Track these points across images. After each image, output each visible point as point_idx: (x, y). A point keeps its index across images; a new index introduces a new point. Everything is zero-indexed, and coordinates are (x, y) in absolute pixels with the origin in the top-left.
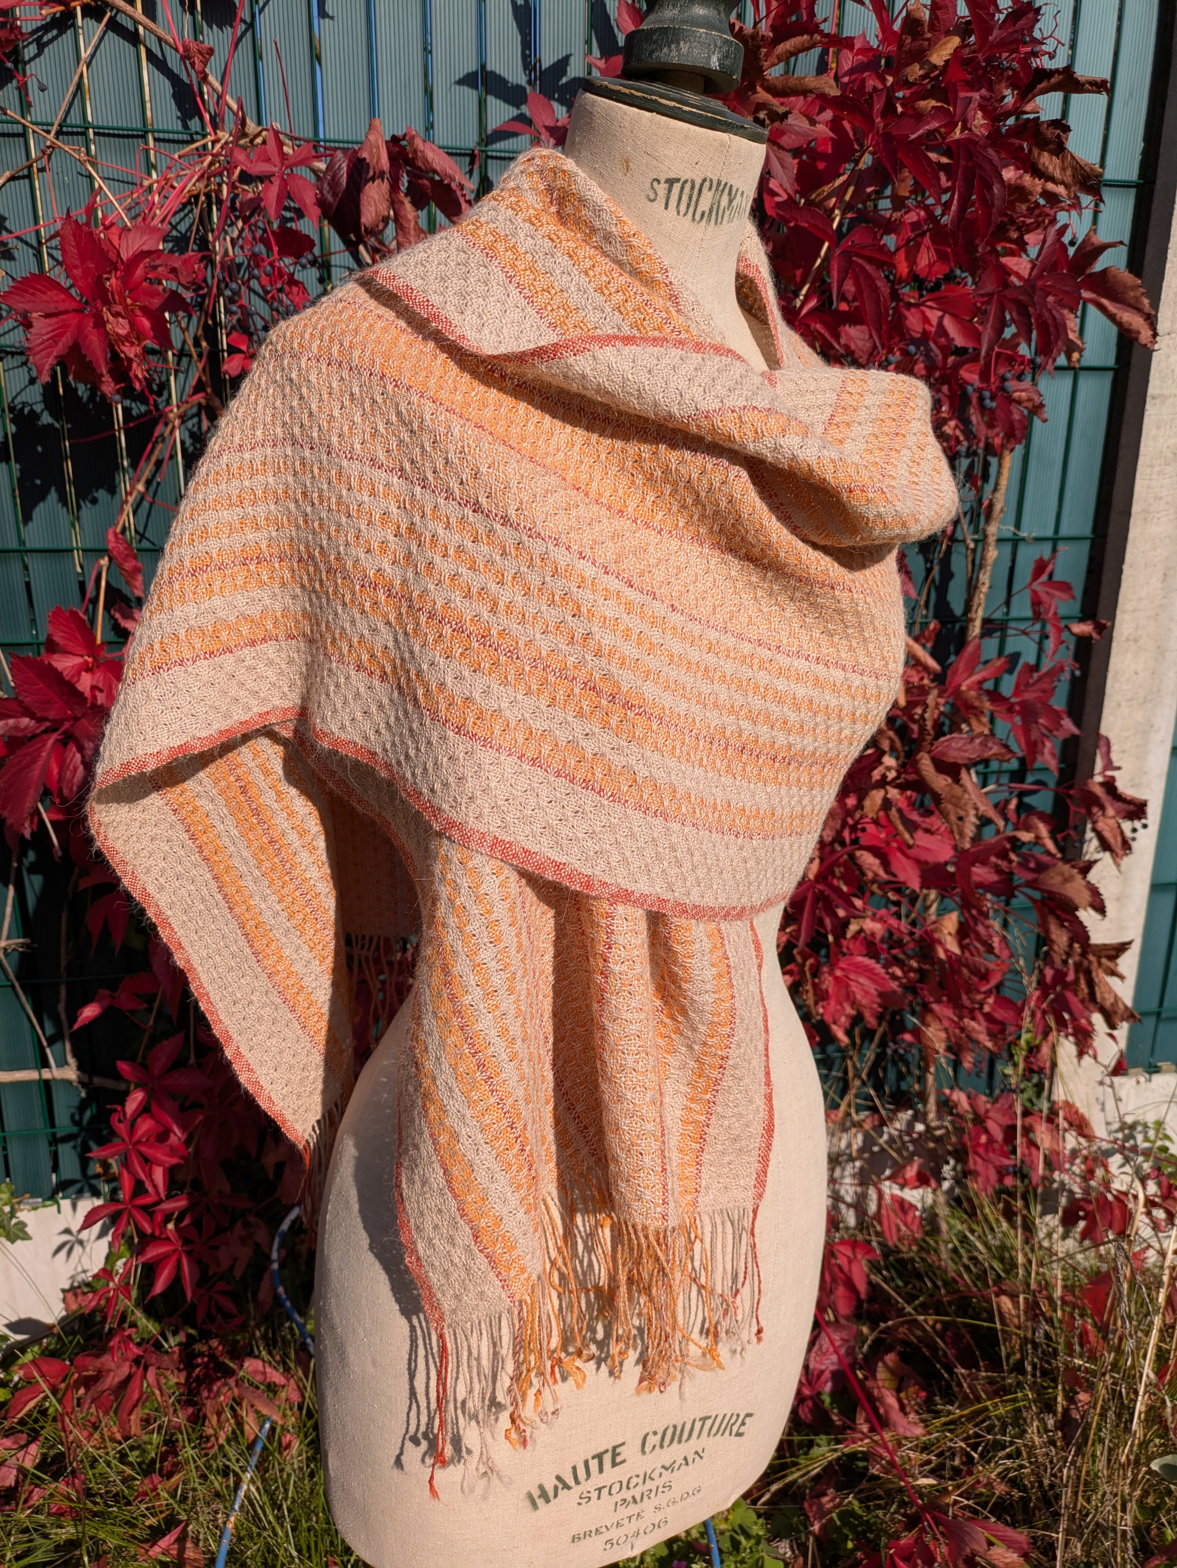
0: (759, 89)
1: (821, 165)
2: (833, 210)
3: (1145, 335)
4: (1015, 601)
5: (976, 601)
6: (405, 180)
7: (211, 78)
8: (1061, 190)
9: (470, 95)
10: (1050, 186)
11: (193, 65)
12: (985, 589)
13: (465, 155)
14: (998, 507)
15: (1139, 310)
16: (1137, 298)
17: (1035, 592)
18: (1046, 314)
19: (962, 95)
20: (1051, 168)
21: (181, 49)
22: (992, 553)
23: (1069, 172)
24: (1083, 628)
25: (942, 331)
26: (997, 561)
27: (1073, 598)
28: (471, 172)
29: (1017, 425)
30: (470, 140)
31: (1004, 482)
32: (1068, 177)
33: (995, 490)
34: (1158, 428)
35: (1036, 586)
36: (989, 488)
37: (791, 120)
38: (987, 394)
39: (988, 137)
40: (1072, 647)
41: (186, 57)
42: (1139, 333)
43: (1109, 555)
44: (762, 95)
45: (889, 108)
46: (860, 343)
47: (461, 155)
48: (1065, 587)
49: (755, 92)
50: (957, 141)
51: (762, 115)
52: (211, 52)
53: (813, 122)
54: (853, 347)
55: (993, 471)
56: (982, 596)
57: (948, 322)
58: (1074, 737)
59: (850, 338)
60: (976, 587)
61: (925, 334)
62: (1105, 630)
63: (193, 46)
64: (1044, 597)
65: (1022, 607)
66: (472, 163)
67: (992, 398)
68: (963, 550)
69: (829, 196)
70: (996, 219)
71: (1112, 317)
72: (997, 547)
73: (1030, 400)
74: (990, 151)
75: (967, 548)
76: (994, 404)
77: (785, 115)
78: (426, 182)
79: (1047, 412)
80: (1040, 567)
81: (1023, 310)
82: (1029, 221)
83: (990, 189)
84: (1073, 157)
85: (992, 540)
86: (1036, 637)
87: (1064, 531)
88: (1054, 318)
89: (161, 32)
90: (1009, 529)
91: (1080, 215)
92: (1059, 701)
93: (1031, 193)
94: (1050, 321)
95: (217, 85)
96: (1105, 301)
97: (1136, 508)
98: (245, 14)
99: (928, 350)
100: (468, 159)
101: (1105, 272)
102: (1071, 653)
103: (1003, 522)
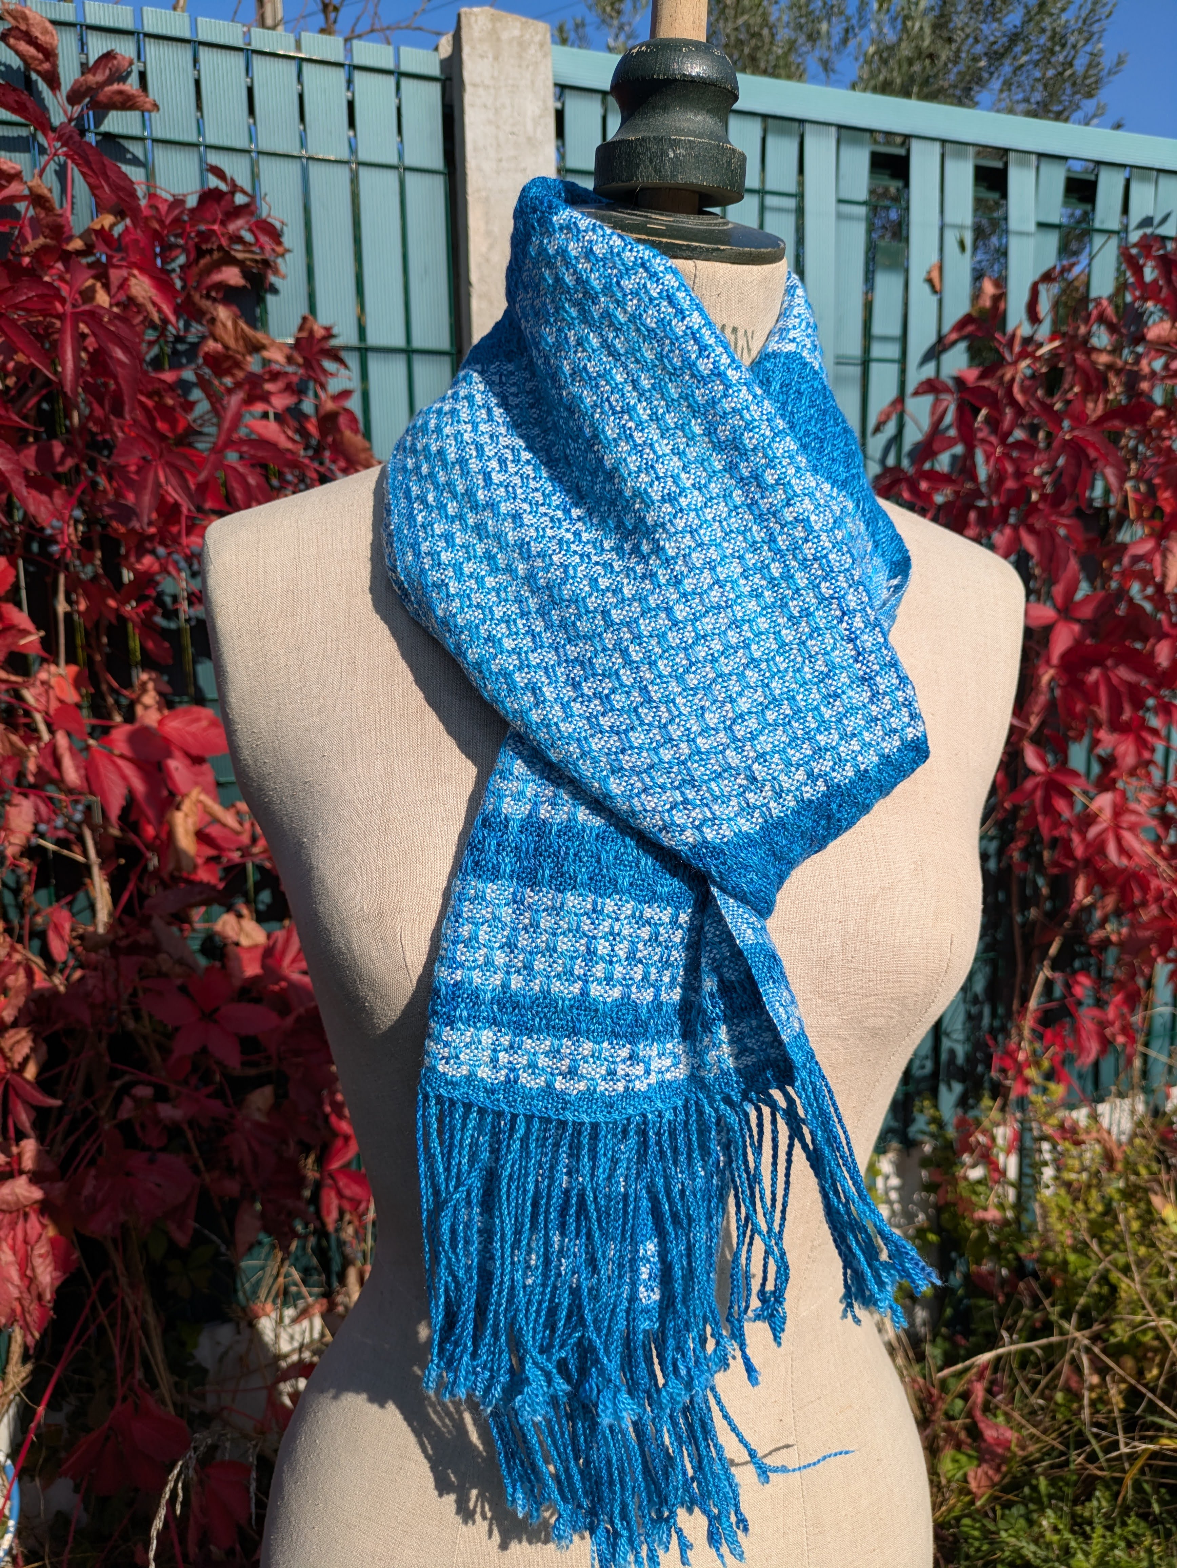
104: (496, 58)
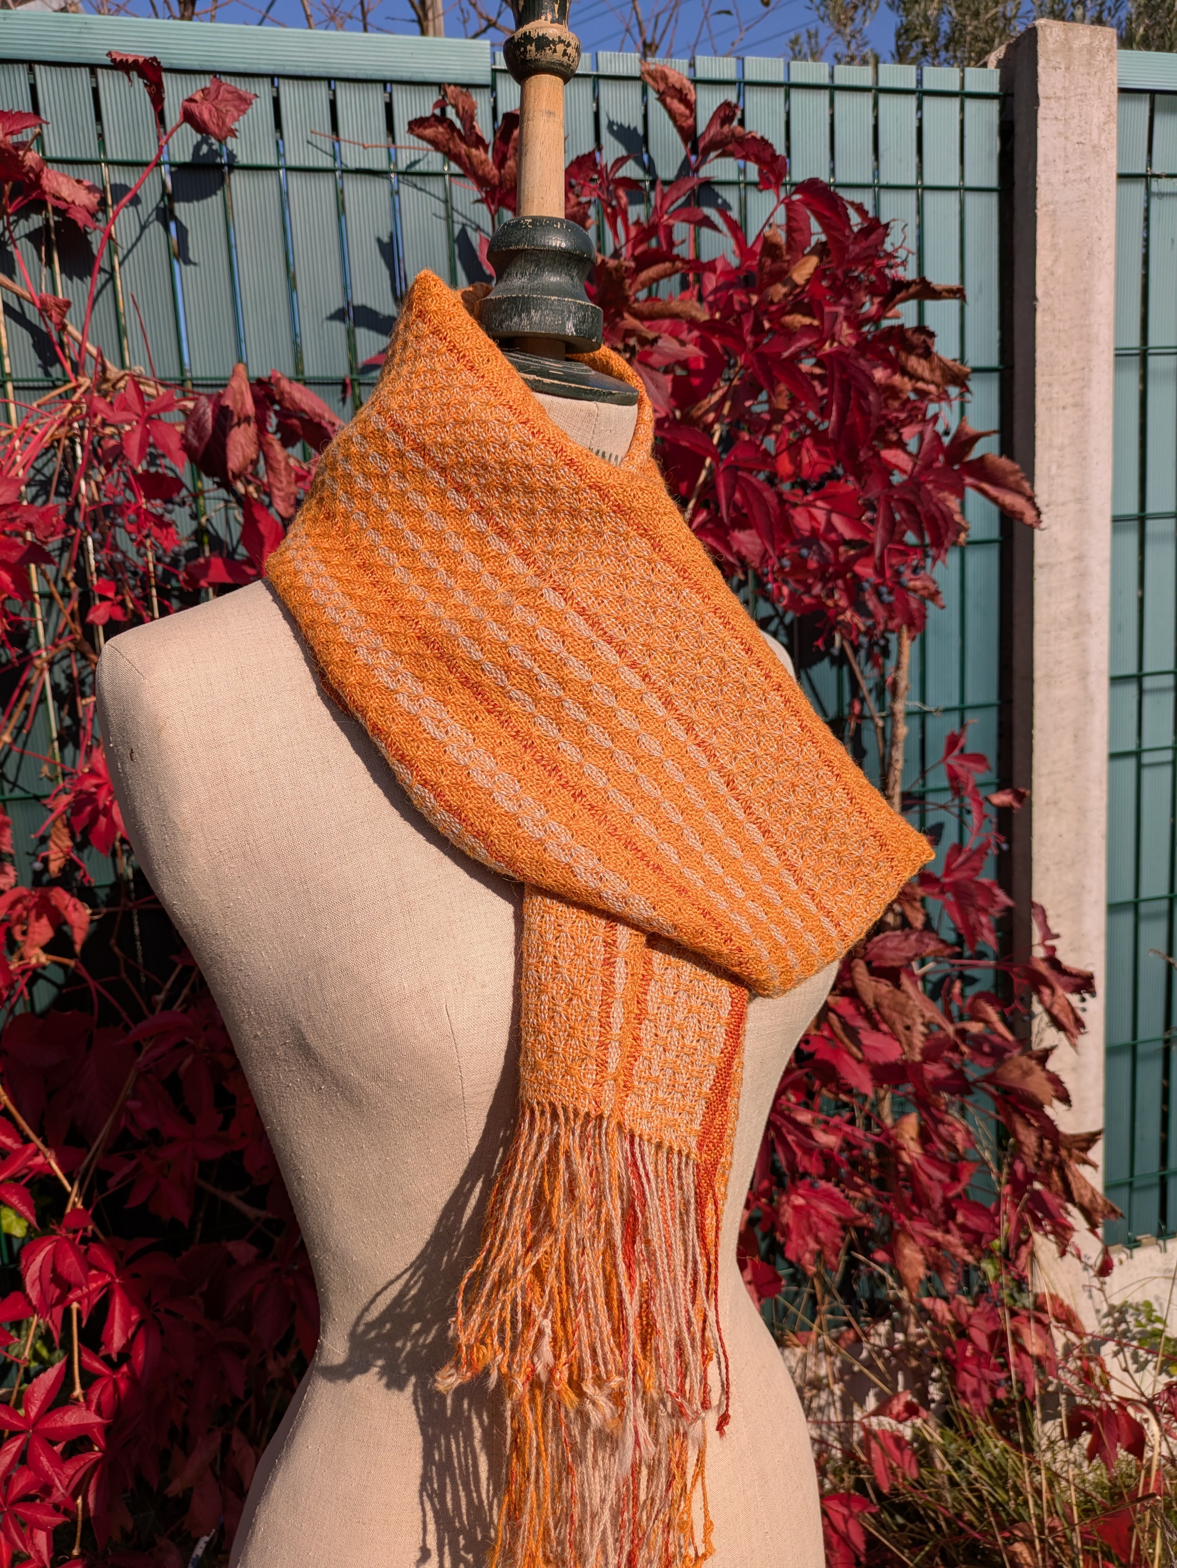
0: (626, 315)
1: (696, 381)
2: (711, 425)
3: (1029, 516)
4: (930, 776)
5: (892, 779)
6: (273, 420)
7: (71, 328)
8: (932, 388)
9: (339, 328)
10: (920, 385)
11: (50, 317)
12: (899, 766)
13: (336, 384)
14: (902, 684)
15: (1018, 491)
16: (1018, 483)
17: (950, 767)
18: (933, 508)
19: (827, 309)
20: (920, 370)
21: (38, 303)
22: (902, 730)
23: (938, 373)
24: (1003, 798)
25: (831, 527)
26: (908, 738)
27: (989, 768)
28: (344, 400)
29: (916, 614)
30: (342, 370)
31: (905, 660)
32: (938, 376)
33: (898, 667)
34: (1049, 594)
35: (951, 761)
36: (890, 664)
37: (660, 343)
38: (884, 589)
39: (857, 347)
40: (994, 820)
41: (44, 309)
42: (1022, 514)
43: (1017, 721)
44: (630, 321)
45: (757, 329)
46: (751, 547)
47: (332, 384)
48: (979, 759)
49: (623, 318)
50: (829, 355)
51: (632, 341)
52: (68, 304)
53: (683, 343)
54: (744, 551)
55: (893, 647)
56: (897, 773)
57: (836, 520)
58: (1009, 910)
59: (741, 543)
60: (890, 765)
61: (814, 531)
62: (1024, 798)
63: (50, 300)
64: (960, 771)
65: (938, 778)
66: (344, 391)
67: (890, 593)
68: (872, 726)
69: (707, 412)
70: (874, 424)
71: (994, 500)
72: (907, 723)
73: (925, 588)
74: (862, 361)
75: (876, 726)
76: (892, 598)
77: (655, 340)
78: (295, 422)
79: (944, 598)
80: (953, 742)
81: (910, 507)
82: (903, 416)
83: (866, 398)
84: (940, 360)
85: (900, 717)
86: (956, 810)
87: (970, 700)
88: (941, 512)
89: (17, 288)
90: (916, 704)
91: (951, 406)
92: (987, 876)
93: (901, 391)
94: (938, 515)
95: (77, 334)
96: (986, 486)
97: (1039, 673)
98: (104, 263)
99: (821, 549)
100: (339, 388)
101: (982, 459)
102: (994, 826)
103: (909, 699)
104: (1067, 68)
